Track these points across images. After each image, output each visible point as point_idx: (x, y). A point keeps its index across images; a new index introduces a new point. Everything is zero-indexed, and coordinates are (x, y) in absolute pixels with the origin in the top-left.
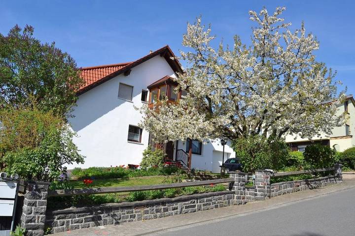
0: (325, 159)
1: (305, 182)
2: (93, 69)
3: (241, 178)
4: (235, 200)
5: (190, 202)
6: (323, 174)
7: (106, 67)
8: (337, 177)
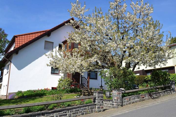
0: (163, 79)
1: (148, 95)
2: (31, 34)
3: (100, 95)
4: (97, 109)
5: (63, 112)
6: (162, 89)
7: (39, 32)
8: (172, 90)
